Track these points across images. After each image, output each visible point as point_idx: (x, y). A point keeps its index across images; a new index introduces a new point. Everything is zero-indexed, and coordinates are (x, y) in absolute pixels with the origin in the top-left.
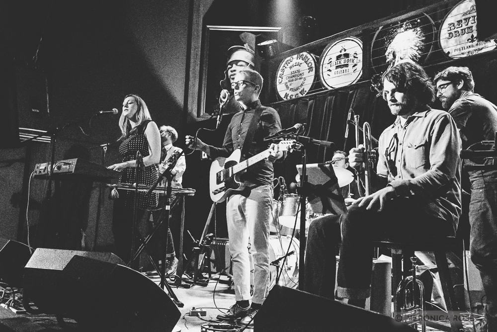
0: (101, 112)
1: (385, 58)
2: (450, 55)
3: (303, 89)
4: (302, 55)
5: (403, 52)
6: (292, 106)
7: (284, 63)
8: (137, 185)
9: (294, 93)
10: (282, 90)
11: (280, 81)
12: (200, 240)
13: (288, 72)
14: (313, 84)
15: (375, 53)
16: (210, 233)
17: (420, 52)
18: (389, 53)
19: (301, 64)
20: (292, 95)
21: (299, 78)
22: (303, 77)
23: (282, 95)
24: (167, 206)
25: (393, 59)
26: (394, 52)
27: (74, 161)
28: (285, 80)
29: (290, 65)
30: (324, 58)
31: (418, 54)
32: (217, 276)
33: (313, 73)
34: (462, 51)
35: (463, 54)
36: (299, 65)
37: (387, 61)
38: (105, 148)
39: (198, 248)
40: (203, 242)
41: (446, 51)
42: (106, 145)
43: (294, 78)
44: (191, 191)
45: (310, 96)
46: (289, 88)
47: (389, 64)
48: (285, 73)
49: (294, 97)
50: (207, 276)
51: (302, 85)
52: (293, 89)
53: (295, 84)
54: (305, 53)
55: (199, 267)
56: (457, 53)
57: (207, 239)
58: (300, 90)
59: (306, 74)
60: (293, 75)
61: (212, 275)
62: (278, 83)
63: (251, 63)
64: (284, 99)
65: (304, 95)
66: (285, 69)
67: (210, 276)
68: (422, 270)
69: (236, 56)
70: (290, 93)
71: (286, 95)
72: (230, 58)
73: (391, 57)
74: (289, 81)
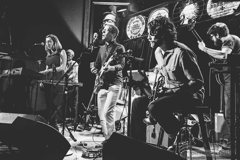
0: (35, 44)
1: (180, 18)
2: (211, 17)
3: (140, 34)
4: (139, 17)
5: (188, 15)
6: (134, 42)
7: (130, 21)
8: (53, 81)
9: (135, 36)
10: (129, 34)
11: (128, 30)
12: (87, 108)
13: (132, 25)
14: (144, 31)
15: (175, 16)
16: (92, 105)
17: (196, 15)
18: (182, 16)
19: (139, 21)
20: (134, 37)
21: (137, 28)
22: (140, 27)
23: (129, 37)
24: (65, 92)
25: (183, 19)
26: (184, 15)
27: (21, 69)
28: (131, 29)
29: (133, 22)
30: (150, 18)
31: (195, 16)
32: (96, 125)
33: (144, 26)
34: (217, 15)
35: (217, 16)
36: (138, 21)
37: (180, 20)
38: (40, 63)
39: (86, 112)
40: (89, 109)
41: (209, 14)
42: (40, 61)
43: (135, 28)
44: (81, 84)
45: (143, 37)
46: (133, 33)
47: (181, 21)
48: (131, 26)
49: (135, 38)
50: (91, 125)
51: (139, 32)
52: (134, 33)
53: (135, 31)
54: (140, 16)
55: (87, 121)
56: (215, 15)
57: (91, 108)
58: (138, 34)
59: (141, 26)
60: (135, 26)
61: (94, 125)
62: (127, 31)
63: (115, 21)
64: (130, 38)
65: (140, 37)
66: (131, 24)
67: (93, 125)
68: (195, 122)
69: (108, 17)
70: (133, 36)
71: (131, 37)
72: (104, 18)
73: (182, 17)
74: (133, 30)
